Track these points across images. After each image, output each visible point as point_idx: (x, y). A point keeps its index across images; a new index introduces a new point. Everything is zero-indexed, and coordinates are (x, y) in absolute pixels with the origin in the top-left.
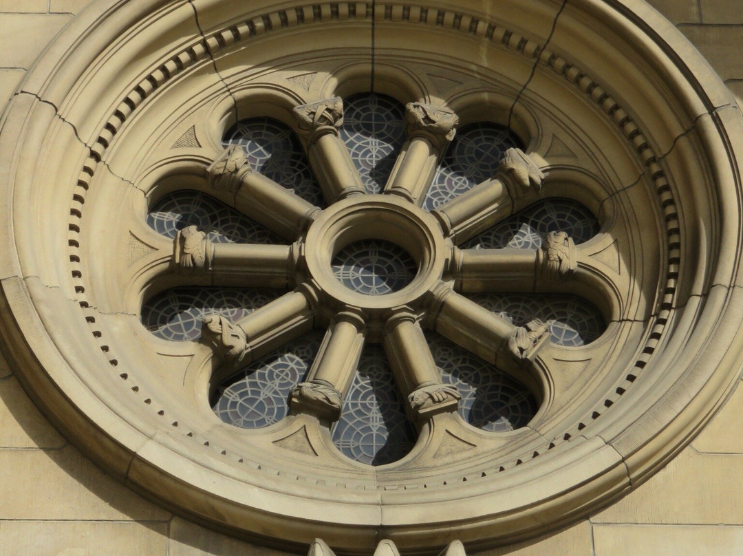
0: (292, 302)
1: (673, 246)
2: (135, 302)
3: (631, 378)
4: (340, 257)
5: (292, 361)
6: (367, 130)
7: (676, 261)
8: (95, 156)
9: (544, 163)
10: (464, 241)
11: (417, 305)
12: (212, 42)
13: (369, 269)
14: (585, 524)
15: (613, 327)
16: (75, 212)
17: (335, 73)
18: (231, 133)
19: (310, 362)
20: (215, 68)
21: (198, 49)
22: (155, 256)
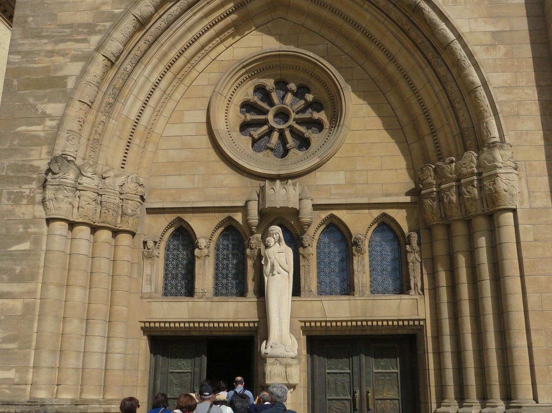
0: (265, 127)
1: (335, 115)
2: (238, 129)
3: (327, 139)
4: (275, 116)
5: (266, 138)
6: (280, 89)
7: (334, 118)
8: (229, 101)
9: (313, 97)
10: (297, 113)
11: (288, 127)
12: (250, 75)
13: (280, 119)
14: (314, 172)
15: (324, 130)
16: (226, 113)
17: (274, 79)
18: (255, 91)
19: (269, 138)
20: (251, 80)
21: (247, 77)
22: (241, 119)
